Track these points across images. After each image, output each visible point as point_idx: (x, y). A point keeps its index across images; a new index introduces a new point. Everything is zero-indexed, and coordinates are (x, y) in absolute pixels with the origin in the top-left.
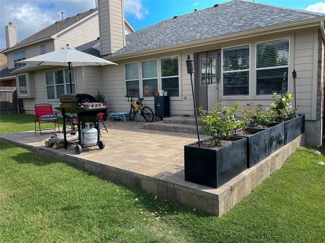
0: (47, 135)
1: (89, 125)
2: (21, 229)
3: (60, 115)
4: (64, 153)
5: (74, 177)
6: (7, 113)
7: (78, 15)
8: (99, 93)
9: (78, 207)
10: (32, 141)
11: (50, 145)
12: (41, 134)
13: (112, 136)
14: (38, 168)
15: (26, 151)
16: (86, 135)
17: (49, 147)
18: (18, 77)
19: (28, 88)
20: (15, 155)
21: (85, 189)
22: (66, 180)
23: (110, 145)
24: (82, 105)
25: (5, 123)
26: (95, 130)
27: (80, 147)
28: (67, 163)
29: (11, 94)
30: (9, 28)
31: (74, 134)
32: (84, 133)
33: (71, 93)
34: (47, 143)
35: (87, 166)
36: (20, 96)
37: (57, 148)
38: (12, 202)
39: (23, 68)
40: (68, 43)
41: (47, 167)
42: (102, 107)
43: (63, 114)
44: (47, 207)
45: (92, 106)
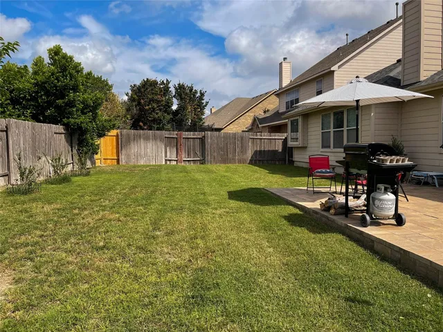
0: (321, 195)
1: (383, 188)
2: (295, 307)
3: (341, 170)
4: (344, 222)
5: (359, 258)
6: (275, 164)
7: (369, 32)
8: (394, 141)
9: (367, 303)
10: (305, 201)
11: (326, 208)
12: (315, 193)
13: (416, 208)
14: (313, 236)
15: (297, 211)
16: (377, 202)
17: (324, 210)
18: (290, 122)
19: (299, 135)
20: (287, 215)
21: (377, 279)
22: (348, 259)
23: (415, 222)
24: (374, 159)
25: (274, 176)
26: (392, 197)
27: (368, 218)
28: (348, 236)
29: (281, 142)
30: (284, 65)
31: (358, 198)
32: (374, 199)
33: (357, 141)
34: (322, 204)
35: (377, 247)
36: (290, 144)
37: (335, 214)
38: (285, 271)
39: (296, 110)
40: (358, 74)
41: (323, 236)
42: (407, 162)
43: (347, 170)
44: (326, 288)
45: (390, 161)
